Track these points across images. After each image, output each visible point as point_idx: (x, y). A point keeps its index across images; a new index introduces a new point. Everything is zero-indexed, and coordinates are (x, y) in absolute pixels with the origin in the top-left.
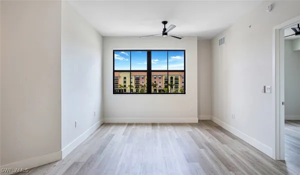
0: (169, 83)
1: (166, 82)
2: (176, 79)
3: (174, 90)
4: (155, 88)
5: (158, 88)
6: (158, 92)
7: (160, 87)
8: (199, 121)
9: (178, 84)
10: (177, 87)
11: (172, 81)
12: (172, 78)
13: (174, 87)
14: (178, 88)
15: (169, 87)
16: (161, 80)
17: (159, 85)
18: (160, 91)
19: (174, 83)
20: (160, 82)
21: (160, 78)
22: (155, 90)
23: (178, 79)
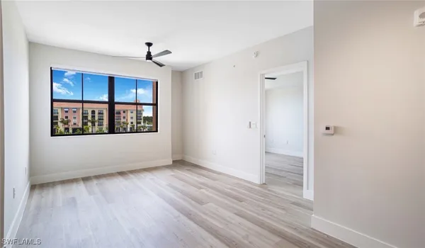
0: (90, 118)
1: (85, 117)
2: (99, 113)
3: (96, 129)
4: (66, 126)
5: (71, 127)
6: (71, 131)
7: (75, 124)
8: (173, 161)
9: (103, 120)
10: (100, 124)
11: (93, 117)
12: (93, 112)
13: (96, 124)
14: (103, 125)
15: (90, 124)
16: (76, 115)
17: (73, 121)
18: (74, 130)
19: (96, 118)
20: (75, 118)
21: (75, 112)
22: (67, 129)
23: (103, 114)
